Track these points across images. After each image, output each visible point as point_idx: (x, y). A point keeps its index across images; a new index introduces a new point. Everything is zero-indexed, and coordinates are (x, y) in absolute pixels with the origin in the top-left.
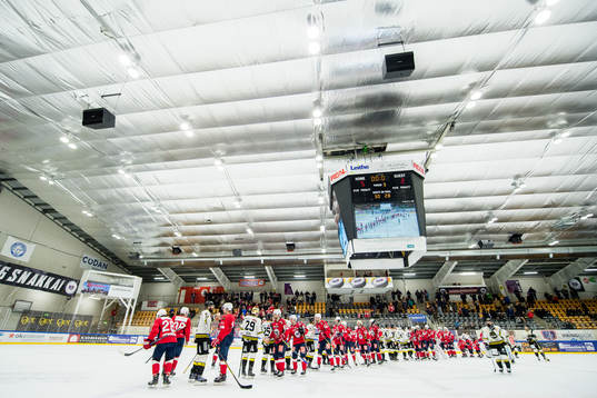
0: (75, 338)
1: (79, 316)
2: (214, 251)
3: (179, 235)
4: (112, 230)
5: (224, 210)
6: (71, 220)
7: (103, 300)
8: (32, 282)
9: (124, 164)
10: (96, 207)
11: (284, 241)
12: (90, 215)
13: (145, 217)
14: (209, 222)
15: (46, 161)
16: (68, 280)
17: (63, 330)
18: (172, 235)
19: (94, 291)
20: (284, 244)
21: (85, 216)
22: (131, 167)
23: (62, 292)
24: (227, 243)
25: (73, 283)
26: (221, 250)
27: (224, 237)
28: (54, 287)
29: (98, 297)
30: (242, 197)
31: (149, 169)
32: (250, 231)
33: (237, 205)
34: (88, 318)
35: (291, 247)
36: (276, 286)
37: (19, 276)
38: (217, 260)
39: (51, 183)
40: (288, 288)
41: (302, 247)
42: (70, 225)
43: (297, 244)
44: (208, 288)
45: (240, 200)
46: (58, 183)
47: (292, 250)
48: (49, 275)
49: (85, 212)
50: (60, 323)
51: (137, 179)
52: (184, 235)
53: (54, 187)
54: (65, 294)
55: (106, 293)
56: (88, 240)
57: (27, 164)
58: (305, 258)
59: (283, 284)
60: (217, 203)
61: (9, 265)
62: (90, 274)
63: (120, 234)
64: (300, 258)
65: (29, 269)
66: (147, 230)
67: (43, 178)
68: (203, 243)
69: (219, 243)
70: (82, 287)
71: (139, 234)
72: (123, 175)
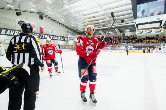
0: (71, 50)
1: (70, 46)
2: (98, 26)
3: (87, 23)
4: (70, 23)
5: (97, 12)
6: (60, 22)
7: (74, 41)
8: (58, 39)
9: (65, 3)
10: (64, 18)
11: (120, 19)
12: (63, 20)
13: (76, 18)
14: (94, 17)
15: (48, 7)
16: (65, 37)
17: (68, 49)
18: (85, 23)
19: (71, 40)
20: (120, 21)
21: (62, 21)
22: (67, 4)
23: (65, 40)
24: (101, 23)
25: (66, 38)
26: (100, 25)
27: (100, 21)
28: (63, 39)
29: (73, 41)
30: (102, 6)
31: (72, 3)
32: (107, 18)
33: (101, 10)
34: (72, 46)
35: (122, 21)
36: (120, 34)
37: (55, 38)
38: (99, 28)
39: (51, 13)
40: (124, 35)
41: (127, 21)
42: (61, 23)
43: (125, 20)
44: (99, 37)
45: (102, 8)
46: (53, 13)
47: (123, 23)
48: (61, 37)
49: (62, 20)
50: (67, 47)
51: (70, 7)
52: (88, 22)
53: (52, 14)
54: (66, 41)
55: (74, 40)
56: (66, 27)
57: (44, 9)
58: (128, 25)
59: (122, 34)
60: (94, 10)
61: (52, 35)
62: (70, 36)
63: (72, 24)
64: (126, 25)
65: (57, 36)
66: (78, 22)
67: (49, 12)
68: (94, 24)
69: (99, 23)
70: (69, 39)
71: (77, 24)
72: (66, 7)
